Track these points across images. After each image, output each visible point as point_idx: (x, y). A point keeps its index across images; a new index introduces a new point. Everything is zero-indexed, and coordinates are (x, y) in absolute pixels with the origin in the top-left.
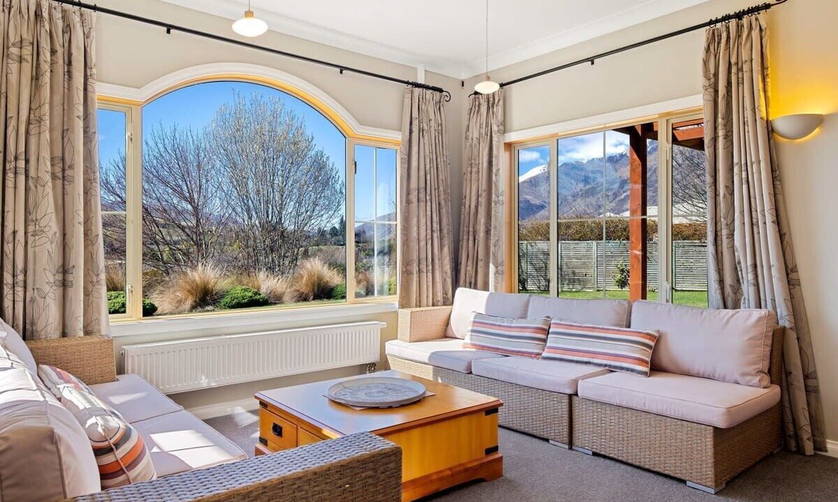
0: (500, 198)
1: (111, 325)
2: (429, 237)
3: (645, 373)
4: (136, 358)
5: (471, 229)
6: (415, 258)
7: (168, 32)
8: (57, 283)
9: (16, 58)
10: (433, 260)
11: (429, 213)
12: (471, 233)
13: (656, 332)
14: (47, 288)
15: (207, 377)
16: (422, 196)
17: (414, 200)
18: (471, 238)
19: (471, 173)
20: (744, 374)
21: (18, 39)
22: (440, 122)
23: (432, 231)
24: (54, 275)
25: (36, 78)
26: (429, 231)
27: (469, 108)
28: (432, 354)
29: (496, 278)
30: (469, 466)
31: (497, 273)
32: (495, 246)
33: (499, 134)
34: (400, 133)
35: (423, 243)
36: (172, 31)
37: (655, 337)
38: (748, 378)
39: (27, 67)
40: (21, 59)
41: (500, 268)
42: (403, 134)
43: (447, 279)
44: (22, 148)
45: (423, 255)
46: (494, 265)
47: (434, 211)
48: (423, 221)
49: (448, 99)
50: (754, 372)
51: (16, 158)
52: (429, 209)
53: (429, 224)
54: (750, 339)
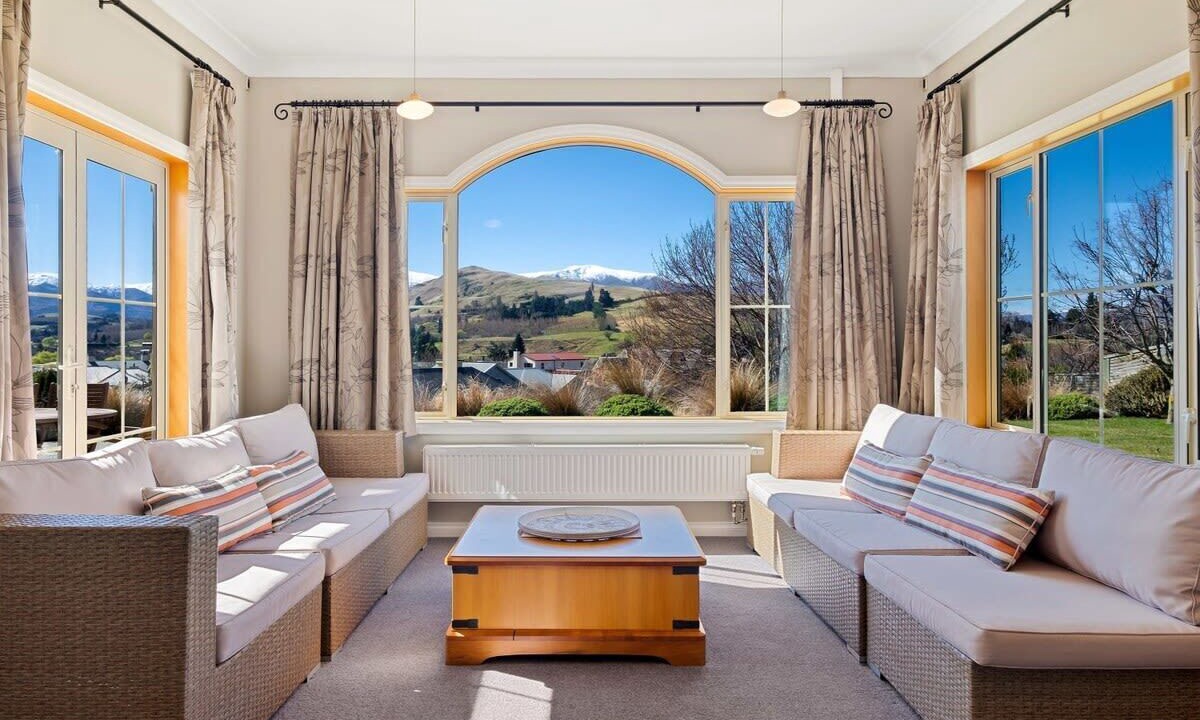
0: (953, 262)
1: (419, 422)
2: (838, 325)
3: (1003, 564)
4: (433, 458)
5: (917, 313)
6: (815, 357)
7: (477, 110)
8: (363, 377)
9: (331, 168)
10: (844, 360)
11: (838, 292)
12: (917, 320)
13: (1046, 495)
14: (351, 382)
15: (507, 488)
16: (826, 266)
17: (814, 272)
18: (917, 327)
19: (917, 225)
20: (1161, 592)
21: (334, 150)
22: (862, 152)
23: (843, 318)
24: (359, 370)
25: (347, 185)
26: (838, 319)
27: (918, 121)
28: (773, 495)
29: (944, 391)
30: (637, 635)
31: (946, 383)
32: (942, 340)
33: (949, 159)
34: (795, 177)
35: (827, 336)
36: (481, 108)
37: (1043, 504)
38: (1169, 600)
39: (339, 175)
40: (335, 169)
41: (952, 376)
42: (799, 179)
43: (872, 390)
44: (334, 251)
45: (828, 354)
46: (940, 370)
47: (846, 288)
48: (828, 303)
49: (883, 113)
50: (1178, 591)
51: (329, 261)
52: (838, 284)
53: (838, 309)
54: (1180, 524)
